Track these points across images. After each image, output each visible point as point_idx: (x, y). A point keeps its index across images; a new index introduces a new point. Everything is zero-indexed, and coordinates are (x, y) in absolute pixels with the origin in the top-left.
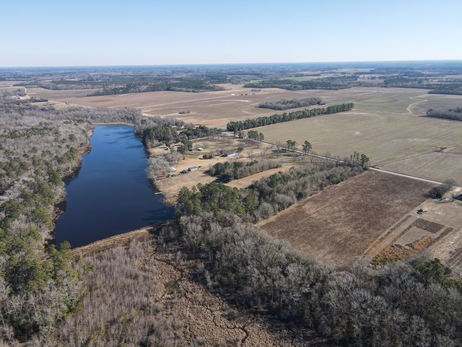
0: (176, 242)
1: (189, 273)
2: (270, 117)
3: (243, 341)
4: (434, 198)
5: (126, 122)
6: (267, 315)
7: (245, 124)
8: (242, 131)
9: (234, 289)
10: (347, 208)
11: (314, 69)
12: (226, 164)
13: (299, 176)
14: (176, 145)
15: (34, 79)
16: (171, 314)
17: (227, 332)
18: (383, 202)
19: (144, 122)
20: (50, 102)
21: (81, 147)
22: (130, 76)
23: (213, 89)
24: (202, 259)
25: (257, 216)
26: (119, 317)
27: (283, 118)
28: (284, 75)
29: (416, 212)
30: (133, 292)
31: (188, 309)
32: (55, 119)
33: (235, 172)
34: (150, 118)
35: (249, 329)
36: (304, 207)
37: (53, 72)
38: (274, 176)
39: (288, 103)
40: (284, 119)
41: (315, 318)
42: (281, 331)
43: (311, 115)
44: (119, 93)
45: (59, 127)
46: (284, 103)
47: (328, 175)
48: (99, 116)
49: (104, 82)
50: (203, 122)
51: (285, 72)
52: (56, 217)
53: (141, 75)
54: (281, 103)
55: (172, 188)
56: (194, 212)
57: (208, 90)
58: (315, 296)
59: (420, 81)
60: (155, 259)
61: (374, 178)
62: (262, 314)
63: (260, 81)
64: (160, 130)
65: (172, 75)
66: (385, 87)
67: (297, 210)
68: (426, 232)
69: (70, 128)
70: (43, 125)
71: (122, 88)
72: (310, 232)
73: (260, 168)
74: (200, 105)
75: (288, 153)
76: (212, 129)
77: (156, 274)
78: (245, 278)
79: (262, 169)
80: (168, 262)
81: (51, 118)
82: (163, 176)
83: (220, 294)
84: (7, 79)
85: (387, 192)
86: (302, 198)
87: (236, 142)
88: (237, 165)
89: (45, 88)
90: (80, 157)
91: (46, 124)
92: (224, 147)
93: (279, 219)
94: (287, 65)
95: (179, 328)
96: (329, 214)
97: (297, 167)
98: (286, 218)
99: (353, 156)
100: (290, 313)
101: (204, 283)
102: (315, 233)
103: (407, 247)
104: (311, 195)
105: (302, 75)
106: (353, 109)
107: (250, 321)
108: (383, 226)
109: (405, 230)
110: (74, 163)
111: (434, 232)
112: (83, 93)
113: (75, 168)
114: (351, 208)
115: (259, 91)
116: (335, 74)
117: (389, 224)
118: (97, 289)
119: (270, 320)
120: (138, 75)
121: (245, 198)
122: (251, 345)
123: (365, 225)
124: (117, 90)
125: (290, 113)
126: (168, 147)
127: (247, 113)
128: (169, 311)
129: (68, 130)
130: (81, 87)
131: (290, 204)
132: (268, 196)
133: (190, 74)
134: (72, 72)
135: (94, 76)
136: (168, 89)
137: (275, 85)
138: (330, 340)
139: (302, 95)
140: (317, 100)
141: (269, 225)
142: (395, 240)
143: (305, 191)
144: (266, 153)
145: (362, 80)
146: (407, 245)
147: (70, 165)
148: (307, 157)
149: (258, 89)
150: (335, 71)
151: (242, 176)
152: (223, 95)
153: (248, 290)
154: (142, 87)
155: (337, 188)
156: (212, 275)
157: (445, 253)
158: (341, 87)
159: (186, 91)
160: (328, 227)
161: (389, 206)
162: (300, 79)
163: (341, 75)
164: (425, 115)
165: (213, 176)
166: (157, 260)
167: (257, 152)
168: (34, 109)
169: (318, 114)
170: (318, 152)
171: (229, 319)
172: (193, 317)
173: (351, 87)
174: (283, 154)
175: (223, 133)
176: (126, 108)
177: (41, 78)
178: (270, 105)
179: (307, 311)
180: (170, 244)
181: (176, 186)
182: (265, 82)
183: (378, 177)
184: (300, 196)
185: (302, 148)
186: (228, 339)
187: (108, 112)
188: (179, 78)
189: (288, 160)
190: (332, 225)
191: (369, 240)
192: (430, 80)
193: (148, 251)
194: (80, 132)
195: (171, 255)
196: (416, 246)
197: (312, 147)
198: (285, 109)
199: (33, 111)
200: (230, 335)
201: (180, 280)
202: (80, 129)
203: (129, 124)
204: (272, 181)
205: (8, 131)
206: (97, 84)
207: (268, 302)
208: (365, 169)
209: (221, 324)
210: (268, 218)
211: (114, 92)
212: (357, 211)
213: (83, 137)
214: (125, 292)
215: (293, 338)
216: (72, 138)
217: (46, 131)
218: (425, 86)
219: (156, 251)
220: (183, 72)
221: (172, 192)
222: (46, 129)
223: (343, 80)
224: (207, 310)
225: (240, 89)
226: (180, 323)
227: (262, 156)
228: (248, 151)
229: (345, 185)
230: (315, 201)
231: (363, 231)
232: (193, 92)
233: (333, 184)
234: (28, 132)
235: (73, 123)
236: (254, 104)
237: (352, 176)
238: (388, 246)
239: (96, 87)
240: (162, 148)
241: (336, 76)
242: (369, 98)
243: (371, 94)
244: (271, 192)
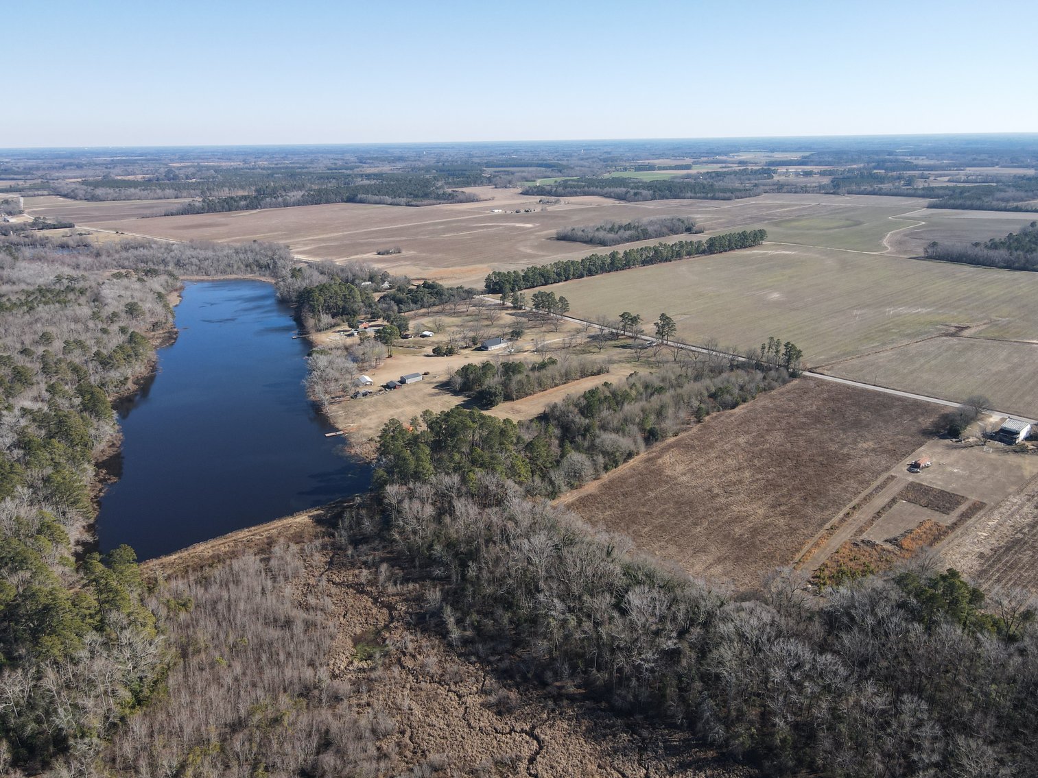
0: (377, 542)
1: (406, 613)
2: (582, 260)
3: (532, 760)
4: (943, 437)
5: (257, 274)
6: (584, 701)
7: (525, 278)
8: (519, 293)
9: (508, 646)
10: (756, 461)
11: (676, 155)
12: (486, 366)
13: (649, 391)
14: (371, 326)
15: (41, 177)
16: (368, 705)
17: (495, 742)
18: (833, 447)
19: (297, 273)
20: (81, 228)
21: (153, 331)
22: (262, 169)
23: (453, 198)
24: (434, 581)
25: (557, 483)
26: (251, 714)
27: (611, 263)
28: (611, 166)
29: (905, 469)
30: (282, 657)
31: (406, 692)
32: (91, 268)
33: (505, 385)
34: (310, 265)
35: (545, 734)
36: (660, 461)
37: (84, 160)
38: (592, 393)
39: (622, 231)
40: (613, 265)
41: (689, 705)
42: (615, 736)
43: (672, 257)
44: (238, 208)
45: (103, 286)
46: (611, 230)
47: (713, 389)
48: (195, 261)
49: (203, 183)
50: (431, 273)
51: (613, 160)
52: (100, 491)
53: (287, 168)
54: (605, 230)
55: (364, 421)
56: (417, 476)
57: (442, 202)
58: (688, 658)
59: (910, 181)
60: (329, 581)
61: (814, 395)
62: (572, 699)
63: (559, 179)
64: (336, 292)
65: (358, 167)
66: (833, 193)
67: (646, 468)
68: (928, 511)
69: (127, 288)
70: (65, 282)
71: (245, 198)
72: (674, 516)
73: (561, 376)
74: (425, 235)
75: (622, 341)
76: (451, 289)
77: (333, 615)
78: (534, 620)
79: (567, 377)
80: (360, 589)
81: (82, 266)
82: (343, 396)
83: (478, 657)
85: (842, 424)
86: (656, 440)
87: (506, 318)
88: (510, 369)
89: (66, 196)
90: (152, 355)
91: (71, 279)
92: (480, 329)
93: (608, 487)
94: (617, 145)
95: (386, 734)
96: (716, 475)
97: (644, 372)
98: (622, 487)
99: (767, 346)
100: (635, 696)
101: (442, 634)
102: (686, 518)
103: (888, 546)
104: (676, 434)
105: (651, 168)
106: (764, 243)
107: (545, 716)
108: (835, 501)
109: (883, 509)
110: (139, 369)
111: (946, 511)
112: (156, 209)
113: (142, 378)
114: (764, 461)
115: (556, 202)
116: (724, 165)
117: (849, 495)
118: (199, 651)
119: (590, 713)
120: (280, 168)
121: (531, 442)
122: (548, 768)
123: (796, 499)
124: (235, 201)
125: (625, 253)
126: (353, 331)
127: (529, 251)
128: (365, 698)
129: (123, 293)
130: (152, 195)
131: (630, 455)
132: (580, 437)
133: (399, 165)
134: (129, 160)
135: (180, 169)
136: (351, 200)
137: (592, 189)
138: (723, 754)
139: (653, 211)
140: (686, 222)
141: (583, 503)
142: (861, 531)
143: (663, 425)
144: (574, 340)
145: (782, 179)
146: (886, 541)
147: (129, 372)
148: (664, 350)
149: (553, 198)
150: (724, 158)
151: (523, 393)
152: (474, 213)
153: (542, 645)
154: (291, 194)
155: (733, 418)
156: (459, 615)
157: (970, 557)
158: (738, 194)
159: (391, 204)
160: (714, 505)
161: (847, 457)
162: (647, 177)
163: (736, 168)
164: (922, 255)
165: (455, 393)
166: (334, 583)
167: (554, 340)
168: (43, 245)
169: (689, 254)
170: (690, 338)
171: (499, 713)
172: (417, 710)
173: (759, 194)
174: (613, 343)
175: (478, 297)
176: (255, 241)
177: (57, 174)
178: (580, 233)
179: (671, 691)
180: (363, 548)
181: (374, 416)
182: (569, 183)
183: (822, 392)
184: (651, 437)
185: (655, 329)
186: (498, 755)
187: (214, 250)
188: (375, 175)
189: (623, 356)
190: (722, 500)
191: (805, 532)
192: (932, 178)
193: (314, 564)
194: (151, 296)
195: (365, 572)
196: (907, 543)
197: (677, 327)
198: (615, 242)
199: (39, 251)
200: (501, 747)
201: (386, 627)
202: (151, 290)
203: (263, 279)
204: (588, 405)
206: (188, 187)
207: (585, 672)
208: (794, 375)
209: (482, 724)
210: (581, 486)
211: (226, 206)
212: (778, 469)
213: (159, 308)
214: (264, 658)
215: (642, 750)
216: (132, 310)
217: (71, 296)
218: (920, 192)
219: (330, 563)
220: (384, 161)
221: (366, 432)
222: (73, 290)
223: (743, 177)
224: (450, 694)
225: (513, 199)
226: (388, 723)
227: (565, 347)
228: (534, 337)
229: (750, 411)
230: (686, 447)
231: (792, 512)
232: (408, 205)
233: (724, 409)
234: (30, 299)
235: (134, 277)
236: (545, 232)
237: (765, 390)
238: (846, 543)
239: (184, 194)
240: (339, 331)
241: (726, 170)
242: (798, 218)
243: (803, 209)
244: (587, 429)
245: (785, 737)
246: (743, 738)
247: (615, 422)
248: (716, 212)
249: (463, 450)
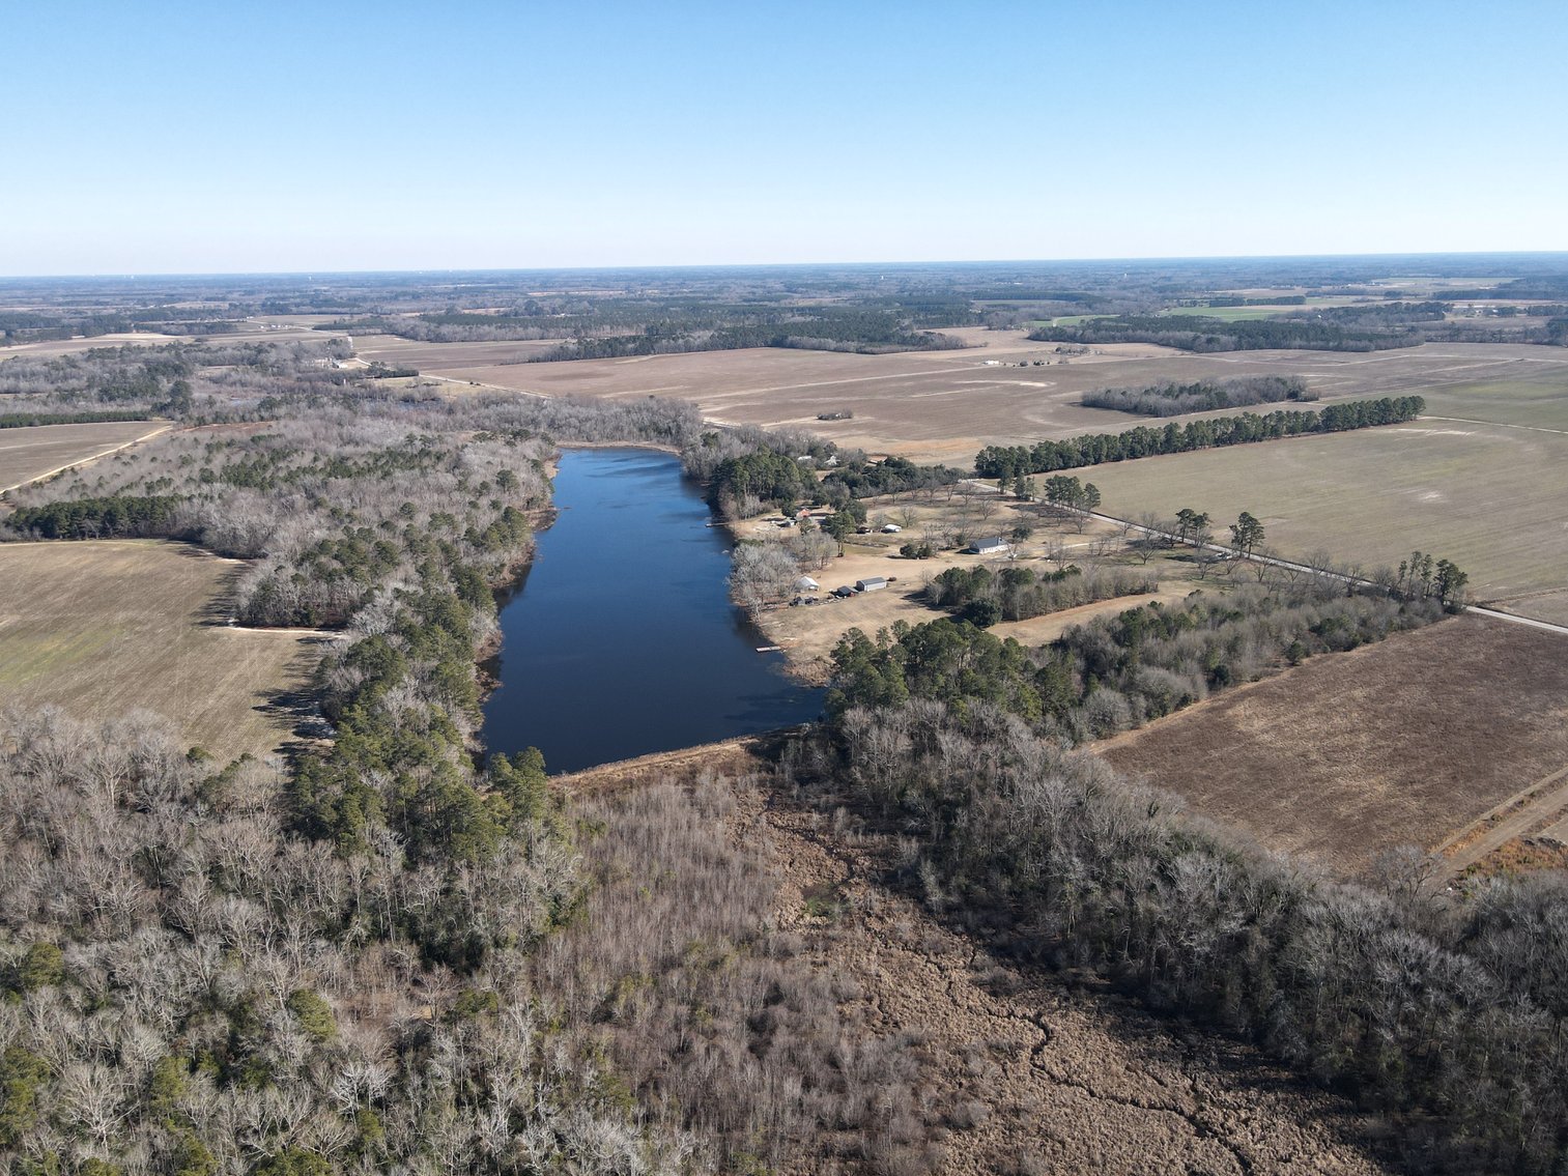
0: (831, 782)
1: (870, 869)
2: (1122, 435)
3: (1037, 1050)
5: (655, 441)
6: (1109, 994)
7: (1035, 457)
8: (1025, 478)
9: (1005, 919)
10: (1379, 723)
11: (1280, 281)
12: (979, 572)
13: (1218, 617)
14: (812, 515)
15: (371, 311)
16: (826, 964)
17: (988, 1025)
18: (1506, 713)
19: (711, 441)
20: (427, 376)
21: (527, 509)
22: (652, 300)
23: (926, 343)
24: (908, 834)
25: (1078, 727)
26: (686, 951)
27: (1166, 441)
28: (1171, 299)
30: (718, 897)
31: (873, 957)
32: (444, 428)
33: (1006, 599)
34: (725, 430)
35: (1056, 1023)
36: (1230, 712)
37: (420, 289)
38: (1133, 614)
39: (1185, 394)
40: (1169, 444)
41: (1257, 1010)
42: (1150, 1038)
43: (1263, 434)
44: (625, 354)
45: (466, 450)
46: (1168, 393)
47: (1318, 621)
48: (573, 421)
49: (576, 319)
50: (897, 448)
51: (1175, 289)
52: (484, 694)
53: (686, 299)
54: (1158, 393)
55: (807, 635)
56: (885, 700)
57: (910, 348)
58: (1260, 941)
60: (769, 823)
61: (1482, 640)
62: (1093, 990)
63: (1087, 318)
64: (767, 466)
65: (786, 298)
66: (1549, 344)
67: (1209, 720)
69: (494, 453)
70: (418, 443)
71: (634, 339)
72: (1247, 783)
73: (1087, 592)
74: (884, 394)
75: (1179, 551)
76: (927, 469)
77: (776, 861)
78: (1043, 891)
79: (1095, 595)
80: (809, 836)
81: (433, 426)
82: (779, 602)
83: (967, 928)
84: (294, 309)
85: (1525, 682)
86: (1226, 684)
87: (1007, 511)
88: (1012, 578)
89: (403, 335)
90: (528, 537)
91: (425, 440)
92: (968, 526)
93: (1151, 740)
94: (1183, 266)
95: (849, 999)
96: (1314, 737)
97: (1211, 593)
98: (1171, 741)
99: (1409, 564)
100: (1181, 993)
101: (918, 898)
102: (1266, 787)
104: (1256, 679)
105: (1237, 302)
106: (1419, 417)
107: (1055, 1003)
108: (1501, 784)
110: (513, 555)
112: (517, 353)
113: (519, 567)
114: (1393, 723)
115: (1082, 352)
116: (1360, 298)
117: (1525, 778)
118: (620, 878)
119: (1116, 1007)
120: (677, 299)
121: (1043, 671)
122: (1059, 1061)
123: (1439, 777)
124: (620, 343)
125: (1189, 426)
126: (788, 519)
127: (1040, 421)
128: (821, 957)
129: (491, 458)
130: (510, 335)
131: (1185, 701)
132: (1113, 672)
133: (845, 295)
134: (478, 287)
135: (543, 299)
136: (779, 343)
137: (1140, 333)
138: (1303, 1078)
139: (1234, 366)
140: (1289, 383)
141: (1113, 756)
142: (1540, 826)
143: (1238, 665)
144: (1106, 547)
145: (1460, 319)
147: (505, 558)
148: (1244, 566)
149: (1078, 346)
150: (1362, 286)
151: (1031, 611)
152: (958, 365)
153: (1052, 920)
154: (696, 334)
155: (1346, 664)
156: (941, 874)
158: (1381, 343)
159: (835, 350)
160: (1310, 775)
161: (1531, 727)
162: (1228, 315)
163: (1381, 302)
165: (933, 607)
166: (775, 826)
167: (1077, 544)
168: (385, 399)
169: (1292, 431)
170: (1286, 551)
171: (994, 994)
172: (887, 977)
173: (1417, 344)
174: (1165, 552)
175: (964, 481)
176: (651, 397)
177: (390, 307)
178: (1119, 397)
179: (1234, 992)
180: (813, 788)
181: (822, 630)
182: (1104, 323)
183: (1497, 636)
184: (1218, 678)
185: (1231, 534)
186: (992, 1039)
187: (598, 408)
188: (810, 308)
189: (1180, 571)
190: (1324, 770)
191: (1450, 820)
193: (749, 801)
194: (524, 466)
195: (816, 816)
197: (1265, 532)
198: (1174, 411)
199: (383, 406)
200: (996, 1031)
201: (844, 882)
202: (525, 457)
203: (663, 448)
204: (1127, 630)
205: (324, 459)
206: (555, 324)
207: (1111, 960)
208: (1452, 610)
209: (971, 1003)
210: (1111, 736)
211: (609, 350)
212: (1414, 735)
213: (536, 479)
214: (697, 894)
215: (1188, 1058)
216: (504, 479)
217: (426, 462)
219: (770, 803)
220: (824, 289)
221: (811, 649)
222: (428, 454)
223: (1390, 317)
224: (929, 965)
225: (1016, 346)
226: (856, 987)
227: (1093, 556)
228: (1046, 539)
229: (1376, 655)
230: (1269, 697)
231: (1431, 793)
232: (860, 352)
233: (1333, 650)
234: (379, 464)
235: (500, 442)
236: (1064, 395)
237: (1402, 628)
238: (1513, 840)
239: (552, 334)
240: (769, 520)
241: (1364, 305)
242: (1482, 381)
243: (1493, 367)
244: (1123, 662)
245: (1395, 1062)
246: (1333, 1058)
247: (1165, 655)
248: (1340, 370)
249: (950, 672)
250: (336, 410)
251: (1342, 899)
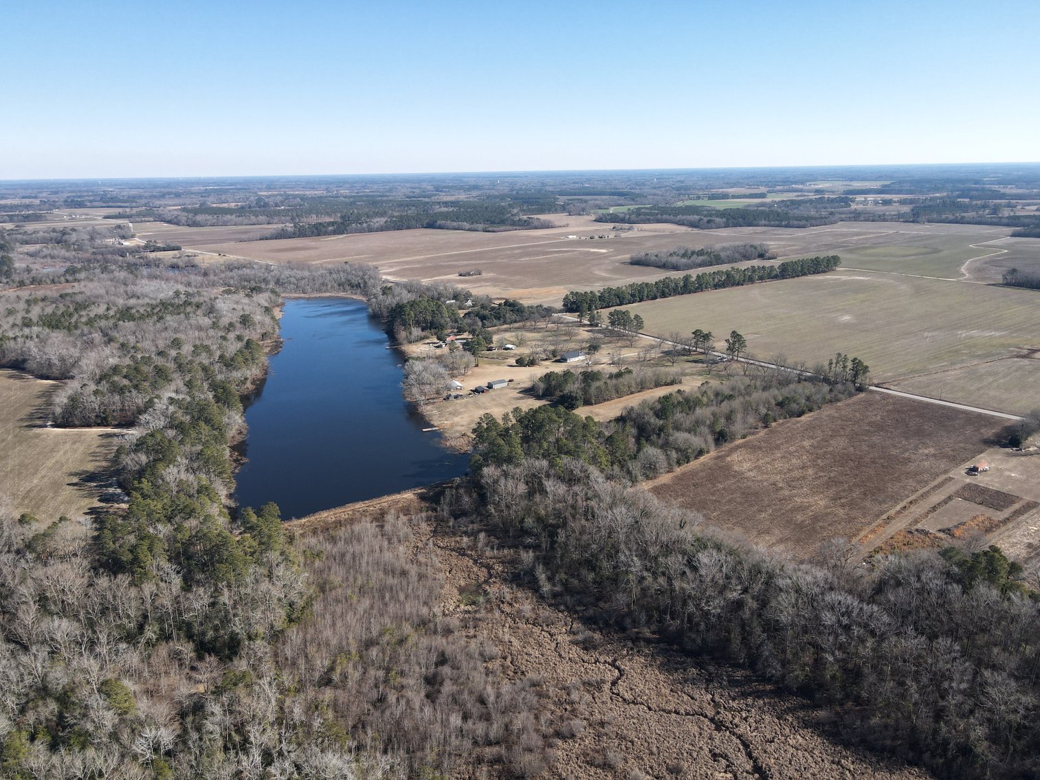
0: (474, 516)
1: (503, 572)
2: (656, 283)
3: (614, 683)
4: (1004, 446)
5: (349, 292)
6: (659, 643)
7: (601, 298)
8: (595, 312)
9: (592, 599)
10: (819, 461)
11: (751, 183)
12: (567, 374)
13: (720, 398)
14: (457, 339)
15: (145, 205)
16: (475, 636)
17: (582, 669)
18: (894, 452)
19: (387, 291)
20: (188, 250)
21: (262, 340)
22: (344, 197)
23: (529, 224)
24: (527, 547)
25: (634, 472)
26: (381, 634)
27: (684, 286)
28: (684, 195)
29: (963, 472)
30: (402, 596)
31: (506, 630)
32: (201, 286)
33: (585, 391)
34: (397, 284)
35: (625, 665)
36: (729, 459)
37: (180, 190)
38: (666, 398)
39: (695, 256)
40: (686, 288)
41: (751, 647)
42: (685, 670)
43: (744, 281)
44: (327, 234)
45: (217, 301)
46: (684, 255)
47: (780, 399)
48: (292, 280)
49: (292, 210)
50: (512, 294)
51: (687, 188)
52: (235, 468)
53: (367, 196)
54: (678, 255)
55: (456, 419)
56: (510, 460)
57: (518, 228)
58: (752, 604)
59: (995, 210)
60: (434, 545)
61: (879, 407)
62: (648, 642)
63: (632, 207)
64: (425, 307)
65: (435, 195)
66: (913, 222)
67: (716, 464)
68: (983, 508)
69: (237, 303)
70: (182, 296)
71: (332, 224)
72: (740, 503)
73: (637, 384)
74: (503, 259)
75: (694, 357)
76: (531, 307)
77: (440, 570)
78: (615, 580)
79: (642, 386)
80: (462, 552)
81: (193, 284)
82: (437, 398)
83: (567, 607)
84: (89, 204)
85: (905, 432)
86: (726, 441)
87: (584, 334)
88: (589, 377)
89: (169, 222)
90: (264, 359)
91: (187, 294)
92: (559, 344)
93: (680, 479)
94: (691, 174)
95: (491, 658)
96: (780, 472)
97: (714, 383)
98: (693, 479)
99: (834, 361)
100: (703, 640)
101: (534, 589)
102: (752, 505)
103: (941, 535)
104: (744, 437)
105: (725, 196)
106: (838, 269)
107: (625, 652)
108: (893, 497)
109: (938, 504)
110: (253, 372)
111: (999, 508)
112: (252, 234)
113: (258, 380)
114: (828, 462)
115: (629, 229)
116: (800, 194)
117: (906, 492)
118: (335, 588)
119: (664, 652)
120: (361, 196)
121: (611, 437)
122: (628, 689)
123: (856, 493)
124: (324, 226)
125: (698, 276)
126: (441, 343)
127: (604, 274)
128: (472, 632)
129: (235, 306)
130: (246, 221)
131: (701, 453)
132: (655, 436)
133: (475, 193)
134: (222, 188)
135: (269, 197)
136: (431, 226)
137: (665, 217)
138: (779, 688)
139: (725, 238)
140: (759, 248)
141: (657, 491)
142: (916, 522)
143: (733, 428)
144: (648, 355)
145: (860, 207)
146: (940, 531)
147: (248, 374)
148: (735, 365)
149: (626, 226)
150: (800, 186)
151: (601, 398)
152: (550, 239)
153: (621, 598)
154: (375, 220)
155: (799, 425)
156: (549, 573)
157: (1019, 546)
158: (813, 222)
159: (469, 230)
160: (778, 496)
161: (909, 460)
162: (720, 205)
163: (813, 196)
164: (1001, 282)
165: (538, 398)
166: (439, 547)
167: (629, 354)
168: (158, 266)
169: (761, 278)
170: (761, 354)
171: (586, 649)
172: (516, 642)
173: (835, 222)
174: (685, 358)
175: (556, 315)
176: (346, 263)
177: (159, 202)
178: (653, 258)
179: (735, 635)
180: (463, 520)
181: (465, 416)
182: (642, 210)
183: (887, 404)
184: (721, 437)
185: (726, 345)
186: (585, 678)
187: (309, 271)
188: (452, 202)
189: (695, 369)
190: (787, 493)
191: (863, 520)
192: (1019, 207)
193: (421, 531)
194: (259, 311)
195: (465, 539)
196: (957, 533)
197: (747, 343)
198: (688, 267)
199: (156, 271)
200: (587, 673)
201: (486, 582)
202: (259, 305)
203: (354, 297)
204: (664, 408)
205: (115, 309)
206: (278, 213)
207: (659, 622)
208: (860, 389)
209: (571, 656)
210: (655, 478)
211: (316, 231)
212: (840, 468)
213: (267, 320)
214: (387, 596)
215: (709, 681)
216: (245, 320)
217: (189, 309)
218: (1005, 221)
219: (435, 532)
220: (460, 189)
221: (459, 428)
222: (190, 304)
223: (819, 206)
224: (543, 633)
225: (587, 226)
226: (496, 650)
227: (641, 362)
228: (610, 351)
229: (816, 419)
230: (752, 448)
231: (851, 504)
232: (485, 231)
233: (790, 417)
234: (155, 311)
235: (242, 294)
236: (619, 257)
237: (831, 401)
238: (901, 531)
239: (275, 221)
240: (428, 343)
241: (802, 198)
242: (875, 246)
243: (880, 237)
244: (661, 429)
245: (835, 674)
246: (798, 674)
247: (688, 423)
248: (790, 239)
249: (551, 440)
250: (122, 275)
251: (800, 574)
